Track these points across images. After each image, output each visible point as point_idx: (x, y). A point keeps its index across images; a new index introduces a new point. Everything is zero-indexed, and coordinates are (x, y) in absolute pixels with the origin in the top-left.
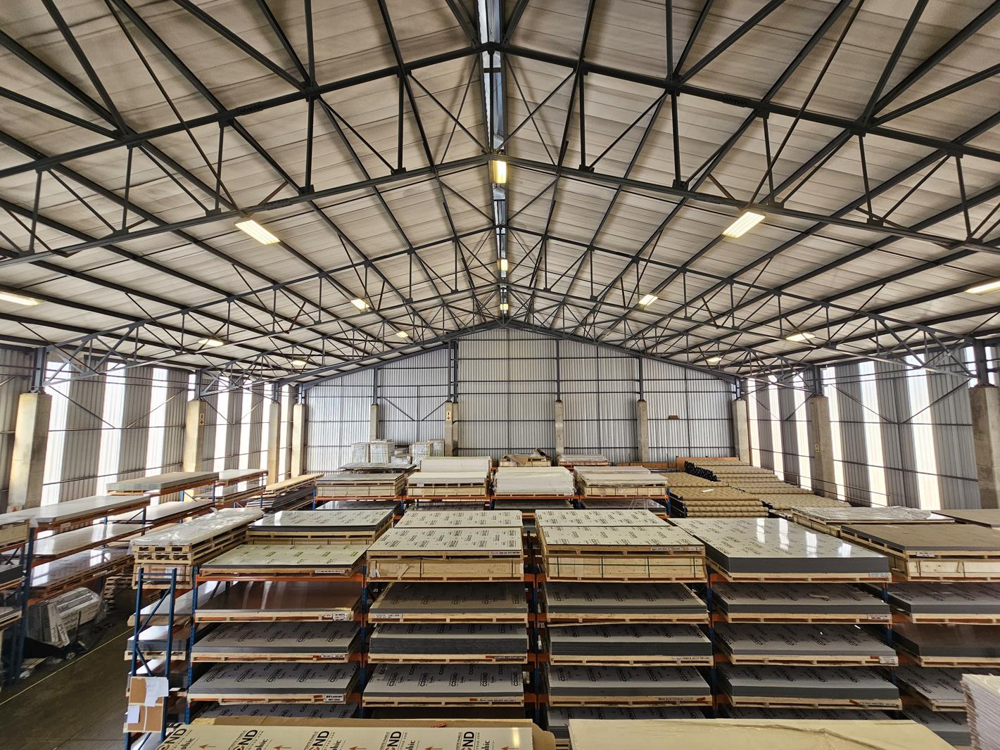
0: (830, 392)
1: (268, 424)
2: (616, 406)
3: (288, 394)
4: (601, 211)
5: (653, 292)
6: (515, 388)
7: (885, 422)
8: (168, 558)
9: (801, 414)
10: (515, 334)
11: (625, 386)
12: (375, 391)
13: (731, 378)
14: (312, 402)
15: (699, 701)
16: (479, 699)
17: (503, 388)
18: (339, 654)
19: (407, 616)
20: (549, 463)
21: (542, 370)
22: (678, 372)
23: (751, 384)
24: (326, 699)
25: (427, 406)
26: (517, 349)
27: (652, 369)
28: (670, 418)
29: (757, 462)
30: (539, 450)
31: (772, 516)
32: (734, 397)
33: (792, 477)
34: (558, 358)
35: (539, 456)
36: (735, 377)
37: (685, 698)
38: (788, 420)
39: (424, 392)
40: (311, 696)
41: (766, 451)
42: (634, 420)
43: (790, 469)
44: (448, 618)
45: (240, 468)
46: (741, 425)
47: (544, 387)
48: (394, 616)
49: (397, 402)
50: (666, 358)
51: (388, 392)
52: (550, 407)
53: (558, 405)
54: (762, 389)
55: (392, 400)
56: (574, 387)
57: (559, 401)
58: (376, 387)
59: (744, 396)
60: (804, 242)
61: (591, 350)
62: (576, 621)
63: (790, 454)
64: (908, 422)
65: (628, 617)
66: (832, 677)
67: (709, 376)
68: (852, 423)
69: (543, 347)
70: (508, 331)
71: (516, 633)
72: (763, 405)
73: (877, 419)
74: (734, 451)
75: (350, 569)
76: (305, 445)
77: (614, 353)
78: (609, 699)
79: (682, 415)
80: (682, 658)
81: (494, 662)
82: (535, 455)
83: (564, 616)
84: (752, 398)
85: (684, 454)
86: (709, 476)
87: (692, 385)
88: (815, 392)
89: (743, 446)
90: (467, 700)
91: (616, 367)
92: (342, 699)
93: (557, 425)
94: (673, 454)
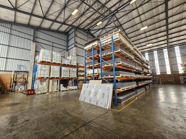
55: (41, 44)
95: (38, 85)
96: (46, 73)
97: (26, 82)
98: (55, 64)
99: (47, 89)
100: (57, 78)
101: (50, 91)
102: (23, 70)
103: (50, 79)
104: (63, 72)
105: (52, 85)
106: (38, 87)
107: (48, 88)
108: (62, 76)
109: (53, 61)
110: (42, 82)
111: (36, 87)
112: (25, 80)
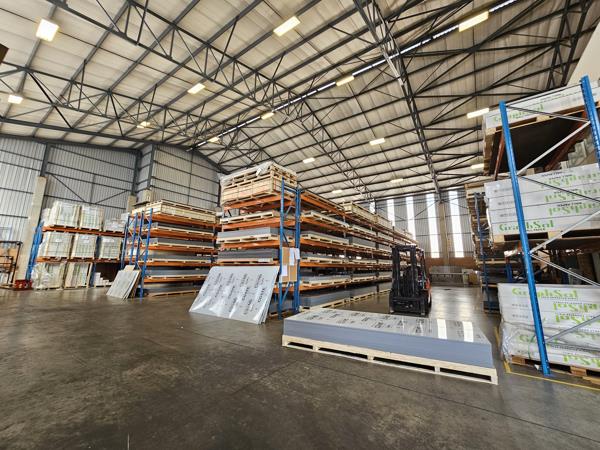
6: (192, 193)
10: (196, 159)
12: (44, 167)
17: (186, 191)
25: (101, 193)
26: (196, 170)
39: (99, 180)
49: (66, 181)
51: (56, 170)
55: (61, 179)
58: (46, 162)
70: (193, 157)
95: (39, 273)
96: (61, 249)
97: (14, 266)
98: (84, 231)
99: (61, 281)
100: (87, 260)
101: (68, 284)
102: (7, 240)
103: (70, 260)
104: (102, 248)
105: (74, 274)
106: (40, 275)
107: (64, 278)
108: (101, 256)
109: (81, 226)
110: (51, 268)
111: (35, 275)
112: (10, 261)
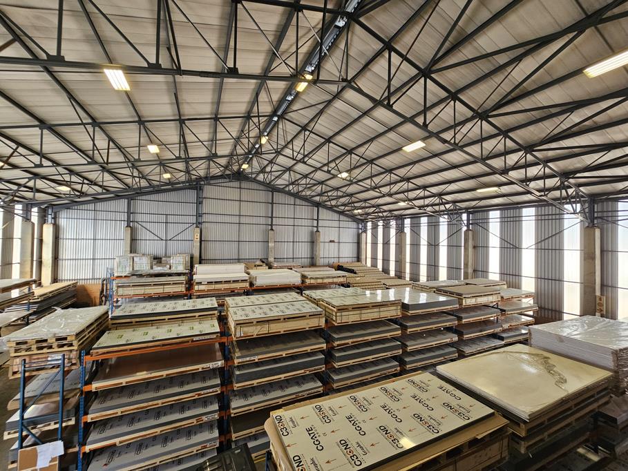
0: (407, 230)
1: (20, 241)
2: (304, 234)
3: (37, 214)
4: (346, 122)
5: (347, 171)
6: (243, 220)
7: (429, 245)
8: (51, 347)
9: (393, 241)
10: (245, 184)
11: (308, 223)
12: (129, 217)
13: (361, 221)
14: (63, 222)
15: (395, 370)
16: (300, 394)
17: (236, 220)
18: (214, 389)
19: (260, 357)
20: (267, 267)
21: (262, 210)
22: (336, 216)
23: (369, 225)
24: (205, 419)
25: (173, 230)
26: (245, 195)
27: (324, 214)
28: (331, 241)
29: (369, 264)
30: (261, 260)
31: (387, 288)
32: (360, 231)
33: (386, 271)
34: (272, 203)
35: (261, 264)
36: (362, 221)
37: (390, 370)
38: (386, 243)
39: (171, 219)
40: (194, 420)
41: (374, 259)
42: (313, 242)
43: (385, 267)
44: (284, 354)
45: (13, 278)
46: (363, 246)
47: (262, 221)
48: (252, 358)
49: (148, 226)
50: (331, 208)
51: (139, 218)
52: (266, 233)
53: (271, 232)
54: (375, 227)
55: (144, 224)
56: (280, 221)
57: (272, 229)
58: (129, 213)
59: (365, 231)
60: (432, 160)
61: (292, 200)
62: (348, 344)
63: (386, 260)
64: (438, 245)
65: (370, 338)
66: (427, 353)
67: (350, 220)
68: (416, 245)
69: (263, 195)
70: (240, 183)
71: (317, 356)
72: (375, 236)
73: (426, 243)
74: (358, 259)
75: (219, 334)
76: (56, 258)
77: (304, 203)
78: (360, 379)
79: (336, 240)
80: (391, 353)
81: (308, 373)
82: (258, 263)
83: (343, 342)
84: (369, 233)
85: (336, 261)
86: (352, 271)
87: (342, 224)
88: (400, 230)
89: (363, 257)
90: (294, 396)
91: (304, 211)
92: (216, 416)
93: (270, 244)
94: (331, 261)
